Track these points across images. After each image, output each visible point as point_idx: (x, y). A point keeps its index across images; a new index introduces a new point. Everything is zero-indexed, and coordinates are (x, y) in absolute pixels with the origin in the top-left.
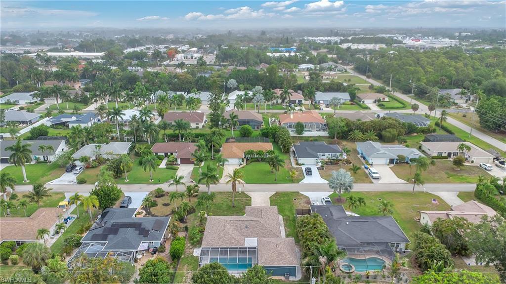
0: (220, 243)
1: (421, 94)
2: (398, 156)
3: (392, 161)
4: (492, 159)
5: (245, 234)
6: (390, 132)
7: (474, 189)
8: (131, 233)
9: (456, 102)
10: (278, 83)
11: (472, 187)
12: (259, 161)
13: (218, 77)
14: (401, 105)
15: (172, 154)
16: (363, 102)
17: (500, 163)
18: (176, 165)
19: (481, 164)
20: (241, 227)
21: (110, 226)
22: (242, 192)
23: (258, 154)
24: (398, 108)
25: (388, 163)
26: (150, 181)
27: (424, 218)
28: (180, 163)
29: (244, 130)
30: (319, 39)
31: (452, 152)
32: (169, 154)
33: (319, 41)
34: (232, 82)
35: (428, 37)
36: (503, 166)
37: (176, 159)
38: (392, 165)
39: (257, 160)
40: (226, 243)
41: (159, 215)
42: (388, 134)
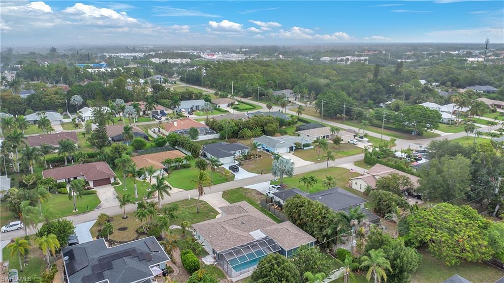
0: (233, 243)
1: (261, 96)
2: (295, 144)
3: (291, 148)
4: (353, 137)
5: (246, 230)
6: (271, 127)
7: (363, 158)
8: (130, 262)
9: (290, 100)
10: (128, 96)
11: (361, 156)
12: (178, 169)
13: (55, 94)
14: (251, 107)
15: (75, 178)
16: (219, 106)
17: (359, 138)
18: (88, 189)
19: (349, 140)
20: (237, 225)
21: (97, 263)
22: (191, 199)
23: (178, 161)
24: (250, 109)
25: (289, 151)
26: (74, 211)
27: (356, 184)
28: (93, 187)
29: (138, 143)
30: (122, 55)
31: (326, 135)
32: (72, 179)
33: (122, 57)
34: (77, 99)
35: (218, 53)
36: (362, 140)
37: (87, 183)
38: (292, 152)
39: (176, 168)
40: (238, 242)
41: (126, 240)
42: (270, 129)
